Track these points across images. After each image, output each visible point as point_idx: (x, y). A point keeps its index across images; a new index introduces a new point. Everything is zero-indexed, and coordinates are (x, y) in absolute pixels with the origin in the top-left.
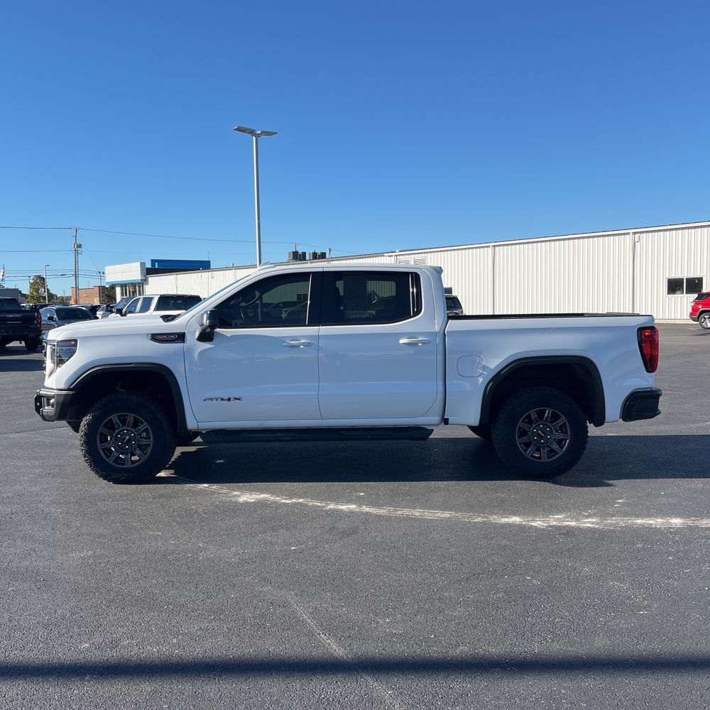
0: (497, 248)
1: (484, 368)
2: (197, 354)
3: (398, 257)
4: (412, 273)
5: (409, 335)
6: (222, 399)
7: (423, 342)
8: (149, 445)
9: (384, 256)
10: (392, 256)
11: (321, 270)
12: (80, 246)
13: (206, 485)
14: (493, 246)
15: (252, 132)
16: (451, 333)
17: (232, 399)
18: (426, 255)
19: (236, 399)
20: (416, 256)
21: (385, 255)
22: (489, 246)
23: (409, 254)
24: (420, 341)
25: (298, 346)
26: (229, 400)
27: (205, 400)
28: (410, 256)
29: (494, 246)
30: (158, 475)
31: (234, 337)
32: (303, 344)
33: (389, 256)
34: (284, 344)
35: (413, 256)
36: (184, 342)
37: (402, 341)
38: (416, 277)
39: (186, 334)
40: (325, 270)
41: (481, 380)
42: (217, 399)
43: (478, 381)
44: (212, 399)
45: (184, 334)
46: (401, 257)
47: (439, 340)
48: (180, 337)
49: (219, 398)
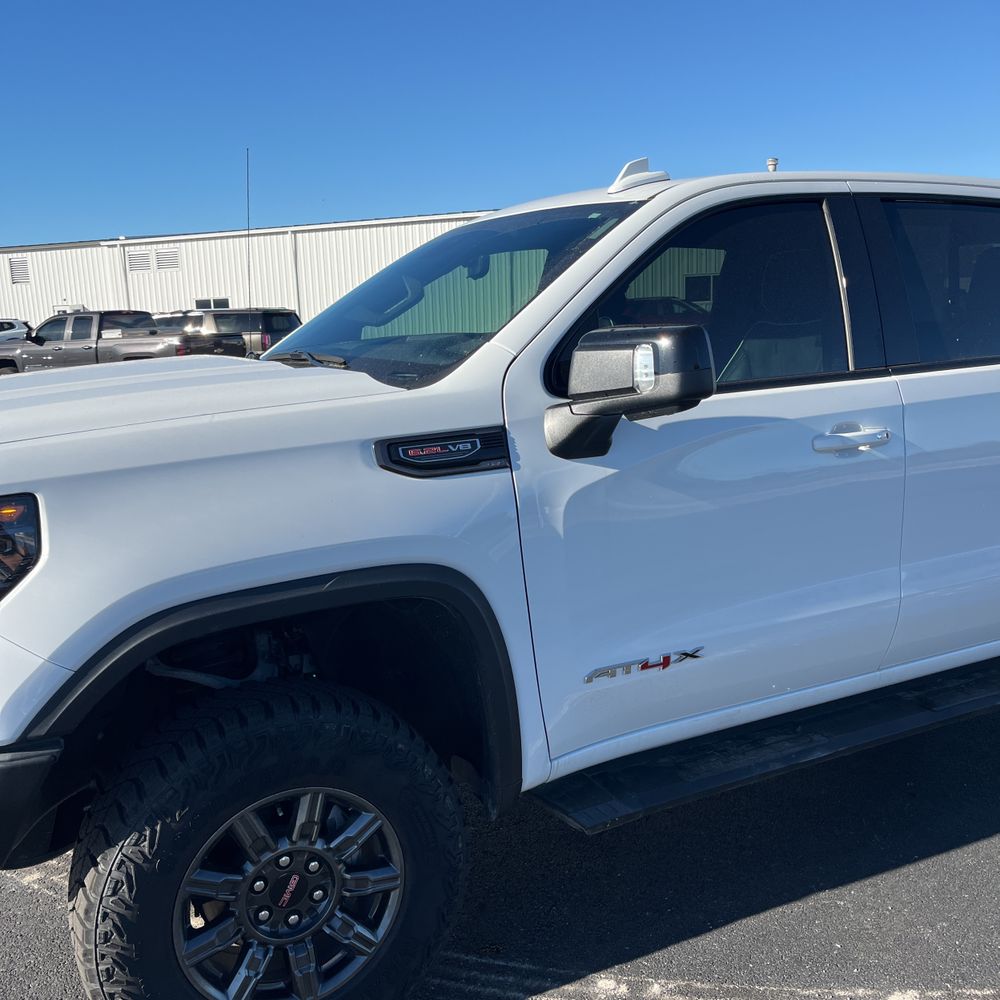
0: (299, 235)
2: (561, 509)
3: (127, 248)
6: (645, 666)
9: (100, 245)
10: (115, 246)
14: (293, 232)
17: (673, 658)
18: (178, 245)
19: (685, 655)
20: (160, 246)
21: (102, 243)
22: (287, 233)
23: (146, 244)
26: (666, 662)
27: (590, 680)
28: (149, 247)
29: (295, 232)
32: (866, 439)
33: (109, 246)
35: (155, 246)
36: (509, 466)
39: (513, 434)
42: (627, 668)
44: (609, 672)
45: (505, 430)
46: (132, 248)
49: (633, 663)
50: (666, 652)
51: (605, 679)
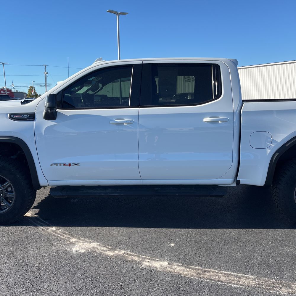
1: (273, 141)
2: (44, 130)
4: (214, 64)
5: (212, 115)
6: (64, 165)
7: (223, 121)
8: (13, 197)
11: (141, 62)
12: (47, 73)
13: (54, 228)
15: (116, 13)
16: (246, 113)
17: (72, 164)
19: (75, 164)
24: (220, 120)
25: (121, 124)
26: (70, 165)
27: (51, 165)
30: (25, 215)
31: (73, 117)
32: (126, 122)
34: (111, 122)
36: (34, 120)
37: (206, 119)
38: (217, 67)
39: (36, 114)
40: (144, 62)
41: (269, 151)
42: (60, 165)
43: (266, 152)
44: (56, 164)
45: (34, 113)
47: (236, 119)
48: (32, 116)
49: (62, 164)
50: (70, 163)
51: (55, 166)
